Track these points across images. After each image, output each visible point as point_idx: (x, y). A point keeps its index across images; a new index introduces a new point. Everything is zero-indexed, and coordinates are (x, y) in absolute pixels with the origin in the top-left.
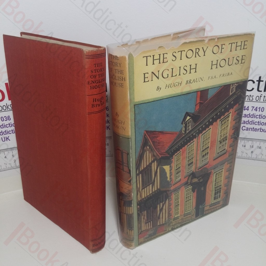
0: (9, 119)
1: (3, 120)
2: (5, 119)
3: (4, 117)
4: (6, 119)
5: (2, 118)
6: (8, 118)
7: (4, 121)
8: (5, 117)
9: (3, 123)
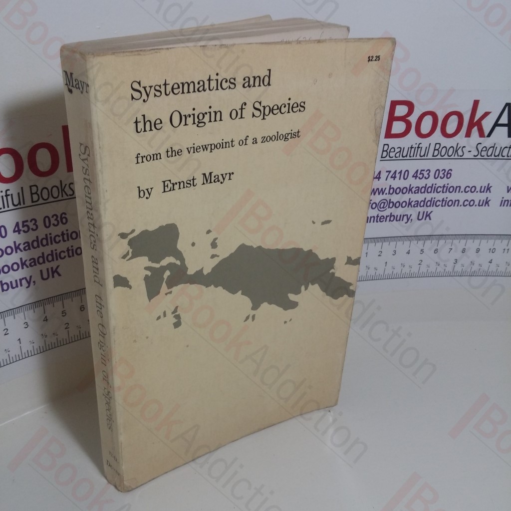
0: (64, 220)
1: (47, 225)
2: (53, 221)
3: (53, 217)
4: (56, 223)
5: (47, 219)
6: (61, 219)
7: (52, 226)
8: (55, 217)
9: (47, 231)
